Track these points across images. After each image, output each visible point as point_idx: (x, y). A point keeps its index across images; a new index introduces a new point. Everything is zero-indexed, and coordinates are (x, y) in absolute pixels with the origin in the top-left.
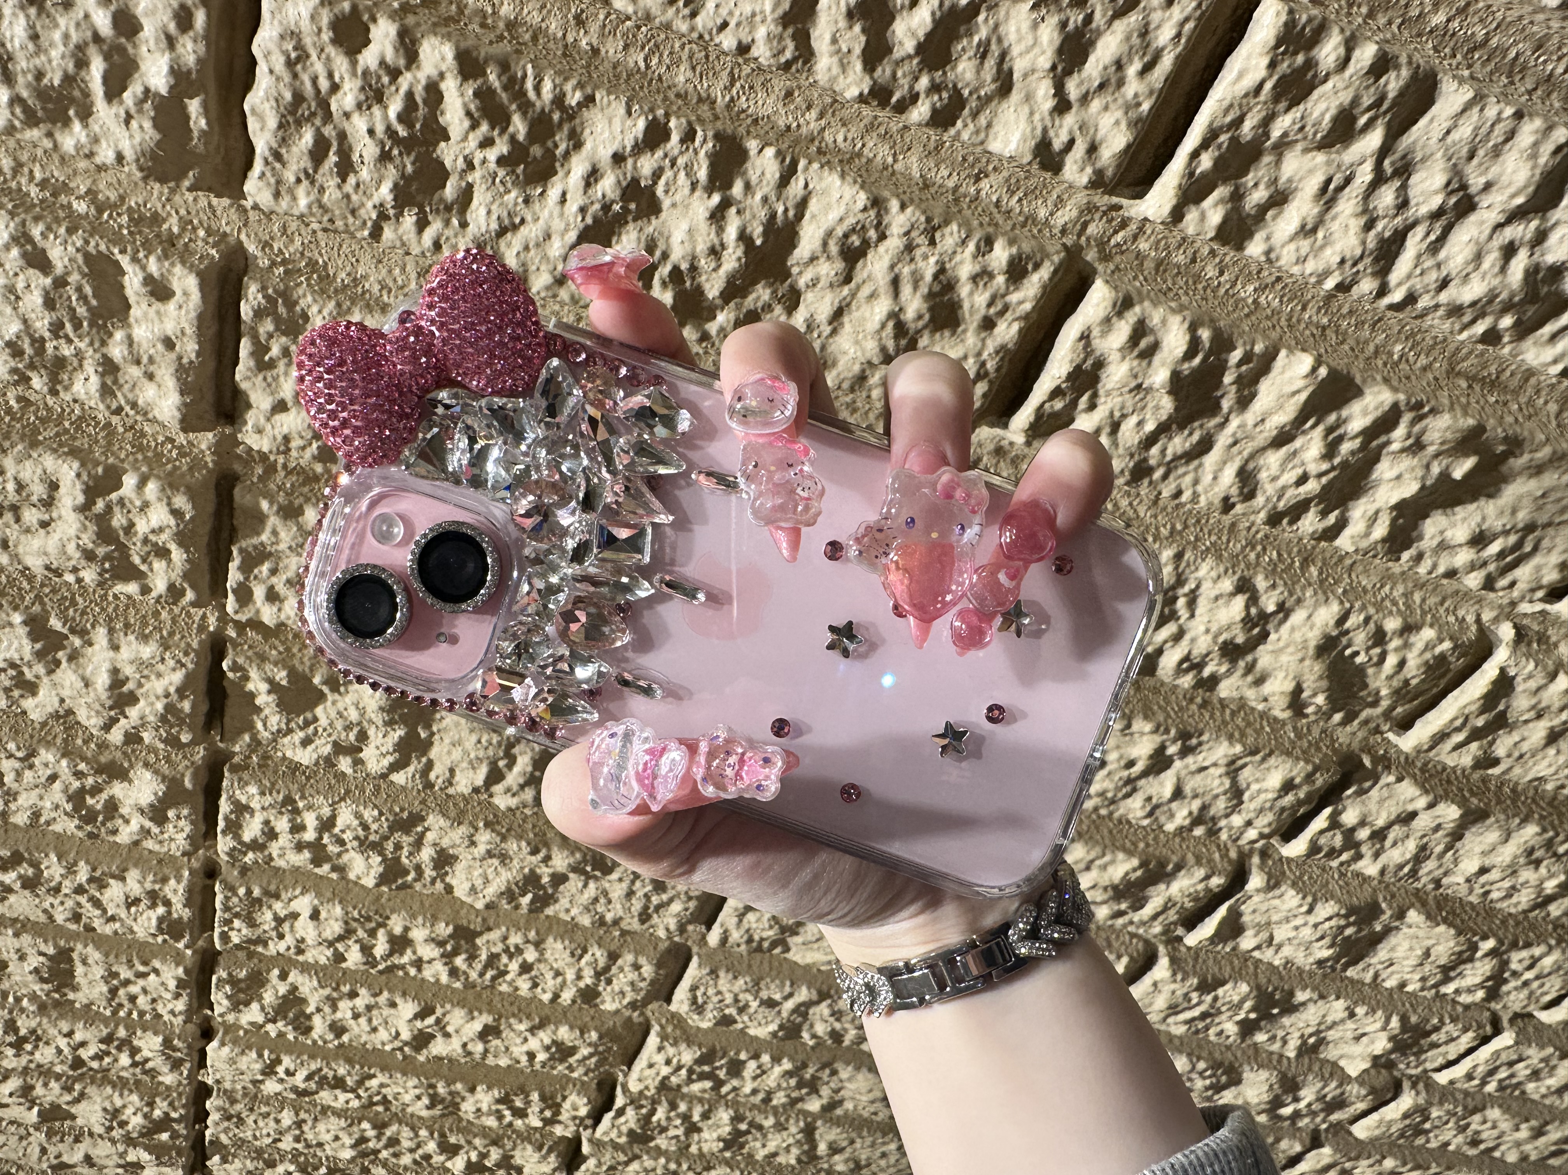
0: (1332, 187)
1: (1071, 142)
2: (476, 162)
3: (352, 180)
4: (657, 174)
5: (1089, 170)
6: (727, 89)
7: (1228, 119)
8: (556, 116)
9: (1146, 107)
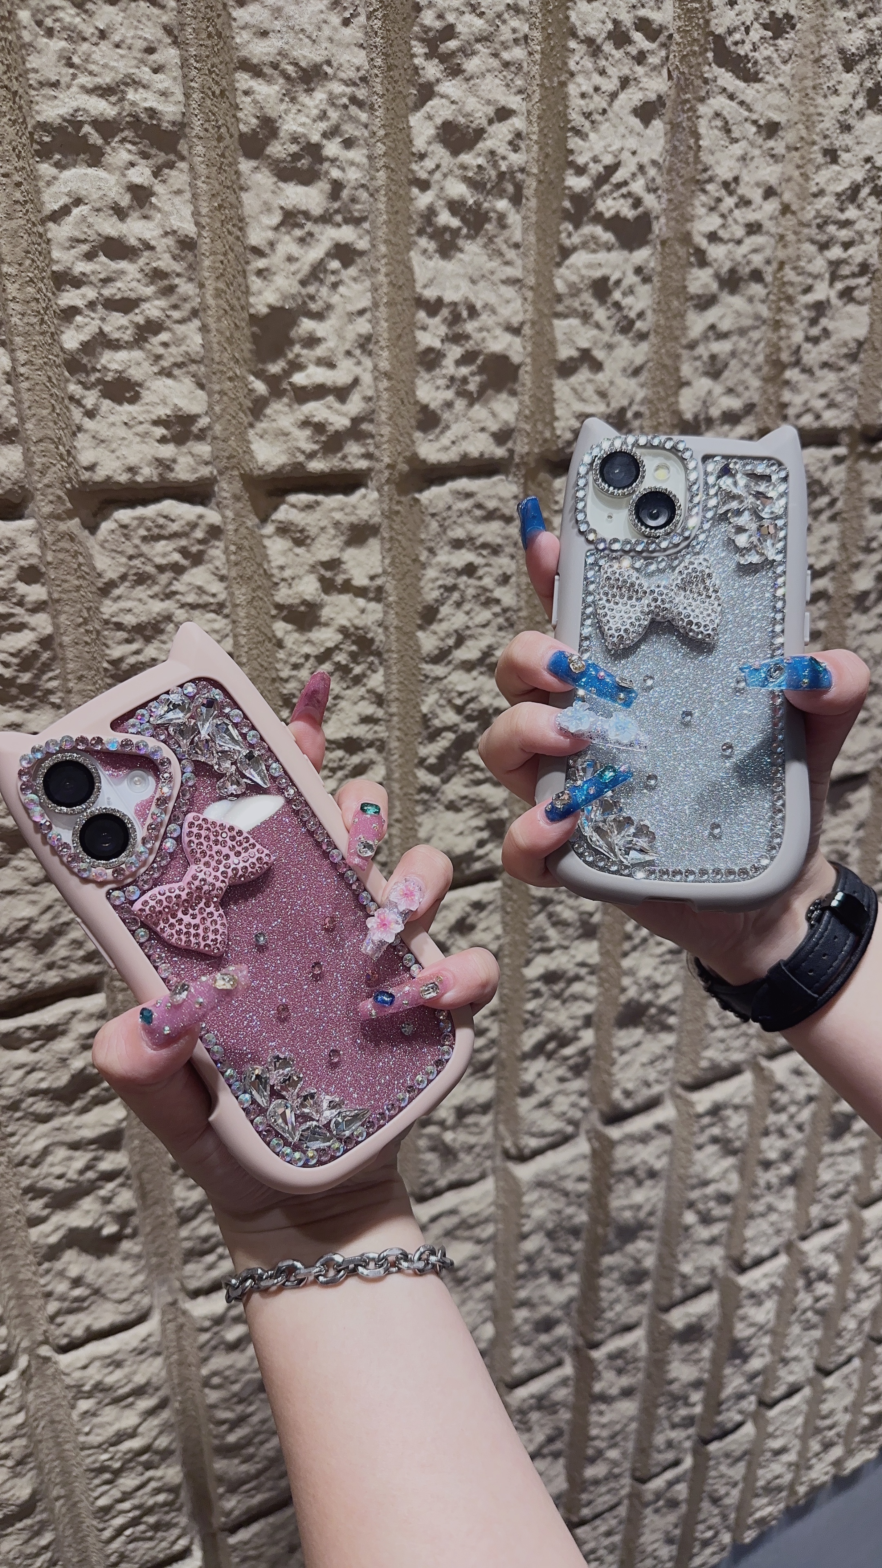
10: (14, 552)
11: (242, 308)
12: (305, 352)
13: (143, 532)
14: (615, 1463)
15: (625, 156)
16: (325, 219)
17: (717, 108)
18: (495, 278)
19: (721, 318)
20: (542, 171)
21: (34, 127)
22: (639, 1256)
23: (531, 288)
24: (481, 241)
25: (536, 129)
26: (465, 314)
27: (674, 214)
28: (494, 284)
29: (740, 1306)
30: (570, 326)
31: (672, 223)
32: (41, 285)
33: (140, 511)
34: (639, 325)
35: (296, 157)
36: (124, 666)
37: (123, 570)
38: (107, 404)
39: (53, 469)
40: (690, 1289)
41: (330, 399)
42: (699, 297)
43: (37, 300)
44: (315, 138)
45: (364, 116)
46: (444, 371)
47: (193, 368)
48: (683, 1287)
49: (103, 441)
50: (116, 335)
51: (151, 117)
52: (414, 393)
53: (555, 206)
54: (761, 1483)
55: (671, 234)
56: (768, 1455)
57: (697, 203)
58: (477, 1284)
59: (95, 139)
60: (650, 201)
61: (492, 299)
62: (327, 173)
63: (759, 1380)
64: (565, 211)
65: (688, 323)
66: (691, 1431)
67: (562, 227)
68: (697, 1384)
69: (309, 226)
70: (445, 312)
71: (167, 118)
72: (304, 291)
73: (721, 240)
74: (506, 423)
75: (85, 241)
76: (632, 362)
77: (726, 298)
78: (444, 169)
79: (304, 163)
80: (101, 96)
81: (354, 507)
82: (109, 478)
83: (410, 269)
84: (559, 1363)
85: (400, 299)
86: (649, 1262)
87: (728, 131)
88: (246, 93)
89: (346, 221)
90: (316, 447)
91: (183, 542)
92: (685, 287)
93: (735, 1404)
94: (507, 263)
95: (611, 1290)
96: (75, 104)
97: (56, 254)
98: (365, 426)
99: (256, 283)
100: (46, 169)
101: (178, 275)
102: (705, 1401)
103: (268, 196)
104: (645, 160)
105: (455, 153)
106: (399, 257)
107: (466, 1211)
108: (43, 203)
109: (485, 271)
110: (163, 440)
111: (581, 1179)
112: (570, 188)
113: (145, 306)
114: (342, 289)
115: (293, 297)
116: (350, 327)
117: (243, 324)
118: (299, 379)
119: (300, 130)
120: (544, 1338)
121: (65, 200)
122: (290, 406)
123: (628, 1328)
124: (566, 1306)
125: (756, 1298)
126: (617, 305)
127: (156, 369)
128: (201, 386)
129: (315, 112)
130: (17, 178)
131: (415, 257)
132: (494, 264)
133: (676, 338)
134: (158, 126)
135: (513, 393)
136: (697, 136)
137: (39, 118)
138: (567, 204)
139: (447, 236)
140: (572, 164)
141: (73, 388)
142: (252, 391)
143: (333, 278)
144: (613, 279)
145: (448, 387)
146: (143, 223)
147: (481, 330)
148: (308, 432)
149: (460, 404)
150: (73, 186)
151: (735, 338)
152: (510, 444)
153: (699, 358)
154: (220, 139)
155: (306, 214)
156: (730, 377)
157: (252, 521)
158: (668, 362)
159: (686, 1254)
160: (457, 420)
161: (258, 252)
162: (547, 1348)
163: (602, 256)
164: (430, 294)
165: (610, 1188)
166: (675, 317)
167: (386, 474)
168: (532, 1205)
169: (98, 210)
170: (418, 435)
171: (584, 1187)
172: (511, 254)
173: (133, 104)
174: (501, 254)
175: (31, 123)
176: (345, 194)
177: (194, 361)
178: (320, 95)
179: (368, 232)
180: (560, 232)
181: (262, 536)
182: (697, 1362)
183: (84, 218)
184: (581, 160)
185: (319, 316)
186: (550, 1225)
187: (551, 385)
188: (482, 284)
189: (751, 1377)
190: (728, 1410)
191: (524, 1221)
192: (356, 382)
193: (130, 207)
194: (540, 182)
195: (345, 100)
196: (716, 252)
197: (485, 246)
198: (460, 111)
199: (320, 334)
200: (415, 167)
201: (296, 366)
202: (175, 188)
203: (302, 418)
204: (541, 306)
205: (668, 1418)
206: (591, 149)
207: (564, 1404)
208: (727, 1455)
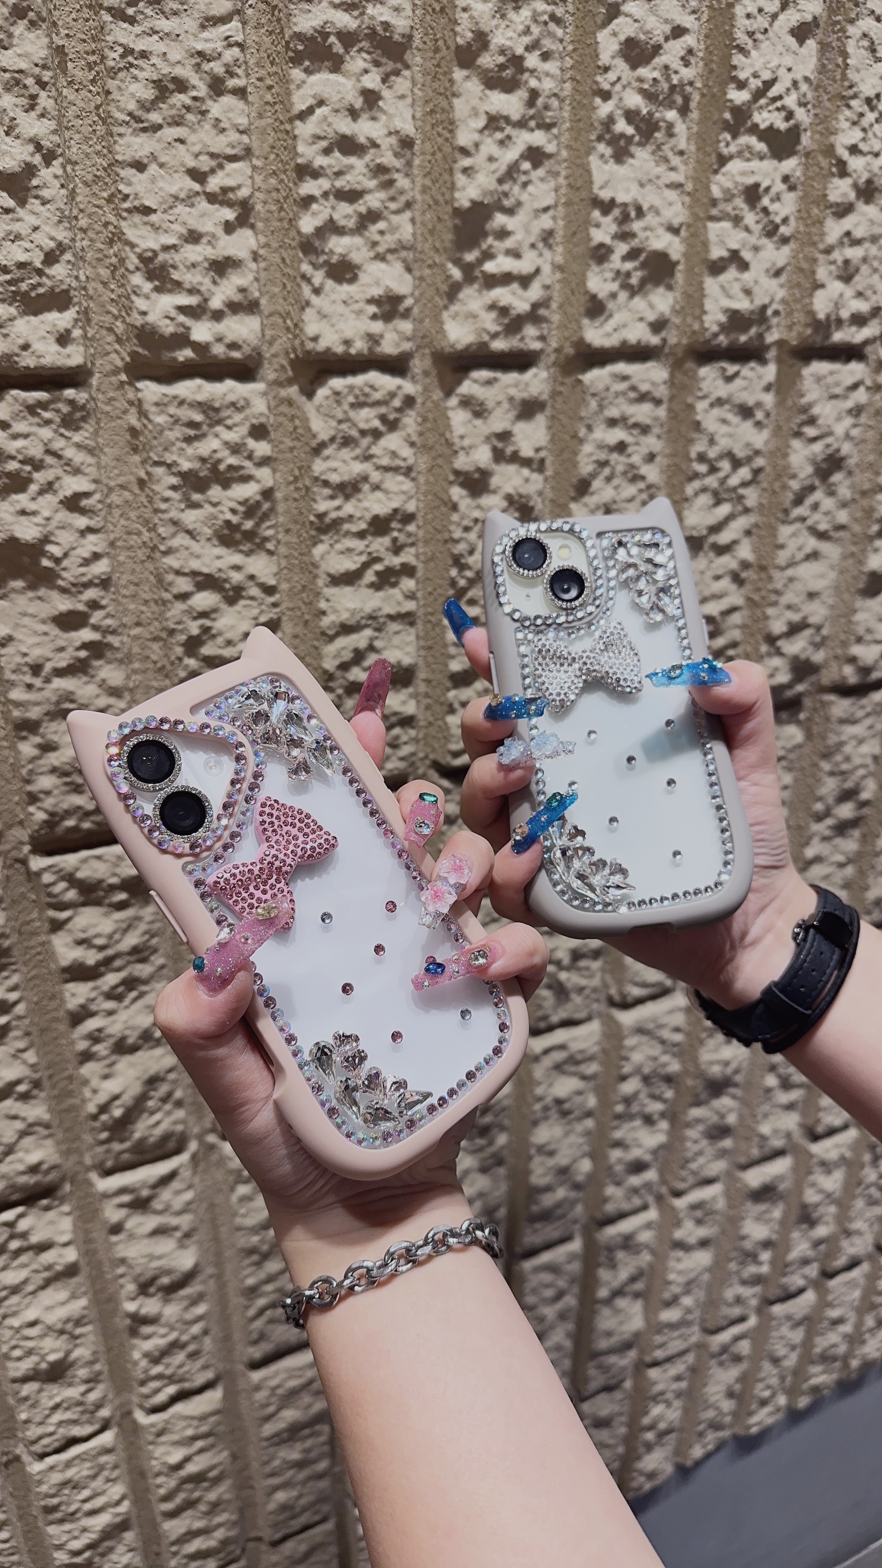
10: (248, 411)
11: (446, 202)
12: (496, 244)
13: (351, 399)
14: (689, 1311)
15: (782, 72)
16: (522, 124)
17: (865, 29)
18: (660, 183)
19: (856, 225)
20: (705, 86)
21: (291, 37)
22: (724, 1111)
23: (689, 194)
24: (650, 148)
25: (702, 47)
26: (633, 214)
27: (819, 128)
28: (659, 188)
29: (810, 1173)
30: (722, 229)
31: (817, 136)
32: (283, 176)
33: (350, 380)
34: (783, 230)
35: (502, 67)
36: (327, 520)
37: (332, 433)
38: (330, 284)
39: (279, 341)
40: (767, 1150)
41: (515, 286)
42: (837, 204)
43: (278, 190)
44: (519, 51)
45: (560, 32)
46: (612, 266)
47: (404, 254)
48: (761, 1147)
49: (325, 316)
50: (342, 222)
51: (385, 30)
52: (584, 283)
53: (716, 117)
54: (818, 1350)
55: (815, 147)
56: (825, 1324)
57: (841, 117)
58: (580, 1119)
59: (338, 48)
60: (802, 116)
61: (657, 202)
62: (526, 82)
63: (822, 1247)
64: (726, 121)
65: (826, 230)
66: (757, 1289)
67: (721, 137)
68: (767, 1244)
69: (509, 130)
70: (616, 212)
71: (400, 30)
72: (500, 189)
73: (861, 152)
74: (662, 314)
75: (325, 138)
76: (774, 264)
77: (861, 207)
78: (624, 81)
79: (508, 73)
80: (346, 10)
81: (527, 384)
82: (328, 349)
83: (589, 172)
84: (645, 1207)
85: (577, 200)
86: (732, 1119)
87: (873, 51)
88: (465, 10)
89: (539, 126)
90: (499, 328)
91: (383, 410)
92: (825, 195)
93: (800, 1268)
94: (672, 169)
95: (696, 1142)
96: (325, 18)
97: (300, 149)
98: (542, 312)
99: (461, 179)
100: (297, 74)
101: (398, 171)
102: (773, 1263)
103: (475, 102)
104: (799, 77)
105: (634, 67)
106: (578, 161)
107: (574, 1047)
108: (292, 104)
109: (651, 176)
110: (374, 317)
111: (677, 1030)
112: (731, 101)
113: (368, 197)
114: (530, 188)
115: (491, 193)
116: (536, 222)
117: (446, 217)
118: (490, 267)
119: (508, 43)
120: (635, 1180)
121: (311, 101)
122: (479, 291)
123: (709, 1181)
124: (655, 1152)
125: (827, 1167)
126: (765, 210)
127: (372, 254)
128: (409, 270)
129: (521, 28)
130: (269, 82)
131: (594, 161)
132: (661, 169)
133: (814, 244)
134: (391, 37)
135: (670, 288)
136: (845, 55)
137: (297, 29)
138: (727, 116)
139: (622, 143)
140: (734, 79)
141: (306, 268)
142: (449, 277)
143: (524, 178)
144: (764, 185)
145: (614, 280)
146: (370, 124)
147: (646, 229)
148: (493, 315)
149: (623, 296)
150: (317, 90)
151: (867, 245)
152: (664, 334)
153: (834, 262)
154: (437, 50)
155: (507, 119)
156: (860, 282)
157: (437, 394)
158: (805, 265)
159: (766, 1116)
160: (619, 309)
161: (464, 152)
162: (635, 1191)
163: (755, 164)
164: (605, 195)
165: (701, 1042)
166: (814, 224)
167: (553, 357)
168: (633, 1049)
169: (337, 111)
170: (586, 321)
171: (678, 1037)
172: (676, 161)
173: (372, 18)
174: (666, 160)
175: (288, 33)
176: (540, 102)
177: (404, 248)
178: (525, 13)
179: (556, 137)
180: (719, 142)
181: (447, 408)
182: (768, 1221)
183: (325, 118)
184: (742, 76)
185: (510, 212)
186: (646, 1070)
187: (702, 283)
188: (649, 187)
189: (817, 1243)
190: (792, 1273)
191: (624, 1063)
192: (538, 271)
193: (362, 109)
194: (703, 95)
195: (546, 17)
196: (856, 163)
197: (653, 153)
198: (641, 28)
199: (510, 228)
200: (599, 78)
201: (488, 255)
202: (399, 93)
203: (489, 302)
204: (697, 210)
205: (738, 1273)
206: (752, 65)
207: (647, 1246)
208: (789, 1318)
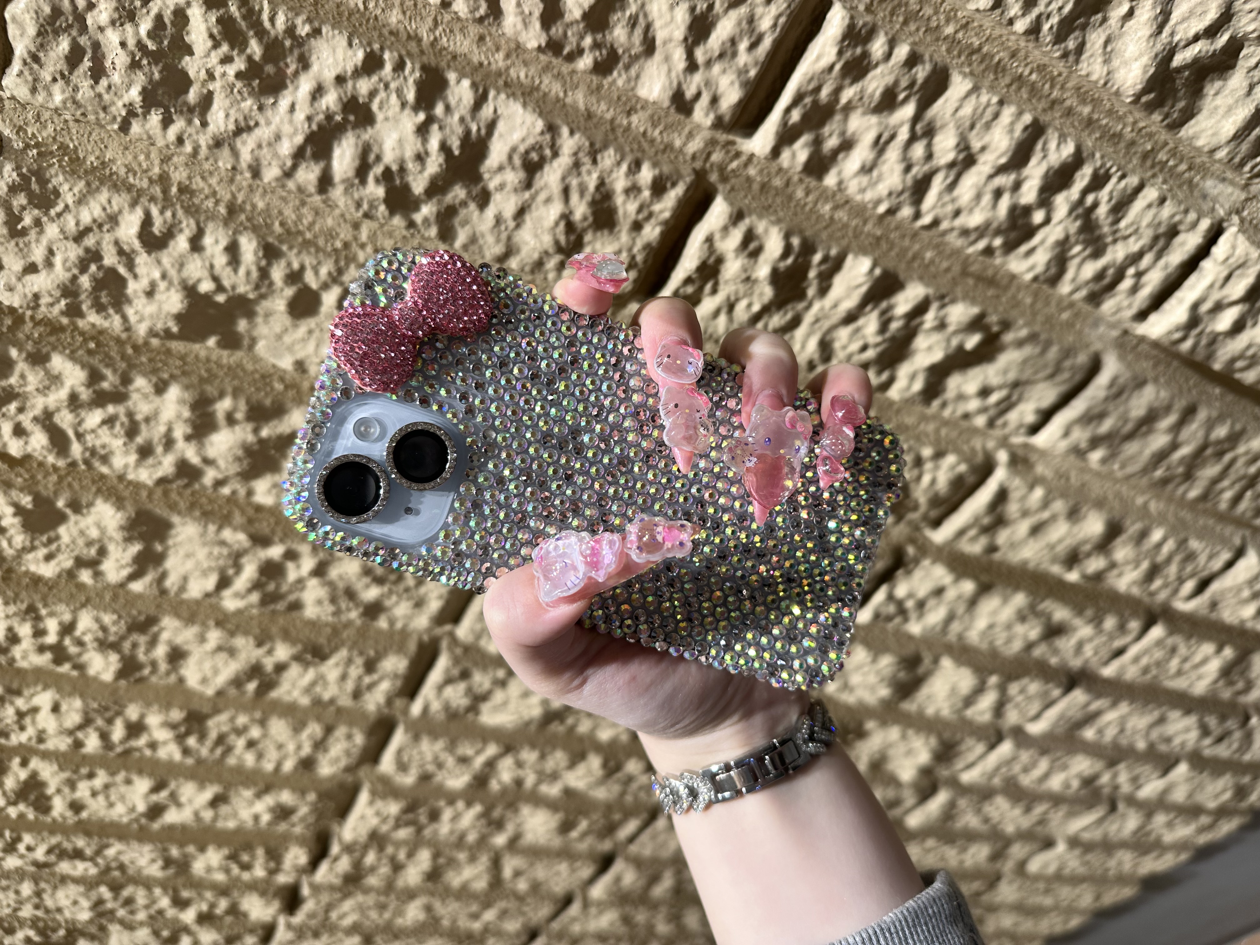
0: (882, 140)
1: (698, 95)
2: (217, 75)
3: (104, 82)
4: (372, 94)
5: (712, 116)
6: (431, 30)
7: (811, 87)
8: (288, 43)
9: (753, 73)
